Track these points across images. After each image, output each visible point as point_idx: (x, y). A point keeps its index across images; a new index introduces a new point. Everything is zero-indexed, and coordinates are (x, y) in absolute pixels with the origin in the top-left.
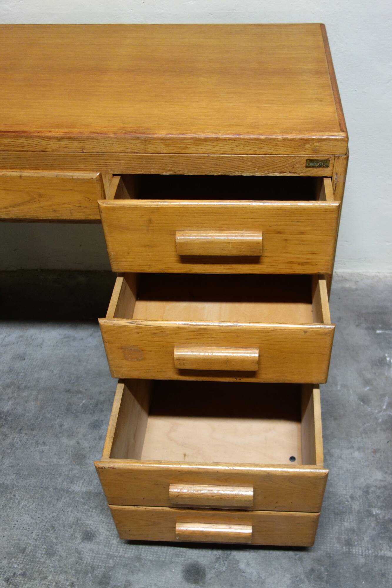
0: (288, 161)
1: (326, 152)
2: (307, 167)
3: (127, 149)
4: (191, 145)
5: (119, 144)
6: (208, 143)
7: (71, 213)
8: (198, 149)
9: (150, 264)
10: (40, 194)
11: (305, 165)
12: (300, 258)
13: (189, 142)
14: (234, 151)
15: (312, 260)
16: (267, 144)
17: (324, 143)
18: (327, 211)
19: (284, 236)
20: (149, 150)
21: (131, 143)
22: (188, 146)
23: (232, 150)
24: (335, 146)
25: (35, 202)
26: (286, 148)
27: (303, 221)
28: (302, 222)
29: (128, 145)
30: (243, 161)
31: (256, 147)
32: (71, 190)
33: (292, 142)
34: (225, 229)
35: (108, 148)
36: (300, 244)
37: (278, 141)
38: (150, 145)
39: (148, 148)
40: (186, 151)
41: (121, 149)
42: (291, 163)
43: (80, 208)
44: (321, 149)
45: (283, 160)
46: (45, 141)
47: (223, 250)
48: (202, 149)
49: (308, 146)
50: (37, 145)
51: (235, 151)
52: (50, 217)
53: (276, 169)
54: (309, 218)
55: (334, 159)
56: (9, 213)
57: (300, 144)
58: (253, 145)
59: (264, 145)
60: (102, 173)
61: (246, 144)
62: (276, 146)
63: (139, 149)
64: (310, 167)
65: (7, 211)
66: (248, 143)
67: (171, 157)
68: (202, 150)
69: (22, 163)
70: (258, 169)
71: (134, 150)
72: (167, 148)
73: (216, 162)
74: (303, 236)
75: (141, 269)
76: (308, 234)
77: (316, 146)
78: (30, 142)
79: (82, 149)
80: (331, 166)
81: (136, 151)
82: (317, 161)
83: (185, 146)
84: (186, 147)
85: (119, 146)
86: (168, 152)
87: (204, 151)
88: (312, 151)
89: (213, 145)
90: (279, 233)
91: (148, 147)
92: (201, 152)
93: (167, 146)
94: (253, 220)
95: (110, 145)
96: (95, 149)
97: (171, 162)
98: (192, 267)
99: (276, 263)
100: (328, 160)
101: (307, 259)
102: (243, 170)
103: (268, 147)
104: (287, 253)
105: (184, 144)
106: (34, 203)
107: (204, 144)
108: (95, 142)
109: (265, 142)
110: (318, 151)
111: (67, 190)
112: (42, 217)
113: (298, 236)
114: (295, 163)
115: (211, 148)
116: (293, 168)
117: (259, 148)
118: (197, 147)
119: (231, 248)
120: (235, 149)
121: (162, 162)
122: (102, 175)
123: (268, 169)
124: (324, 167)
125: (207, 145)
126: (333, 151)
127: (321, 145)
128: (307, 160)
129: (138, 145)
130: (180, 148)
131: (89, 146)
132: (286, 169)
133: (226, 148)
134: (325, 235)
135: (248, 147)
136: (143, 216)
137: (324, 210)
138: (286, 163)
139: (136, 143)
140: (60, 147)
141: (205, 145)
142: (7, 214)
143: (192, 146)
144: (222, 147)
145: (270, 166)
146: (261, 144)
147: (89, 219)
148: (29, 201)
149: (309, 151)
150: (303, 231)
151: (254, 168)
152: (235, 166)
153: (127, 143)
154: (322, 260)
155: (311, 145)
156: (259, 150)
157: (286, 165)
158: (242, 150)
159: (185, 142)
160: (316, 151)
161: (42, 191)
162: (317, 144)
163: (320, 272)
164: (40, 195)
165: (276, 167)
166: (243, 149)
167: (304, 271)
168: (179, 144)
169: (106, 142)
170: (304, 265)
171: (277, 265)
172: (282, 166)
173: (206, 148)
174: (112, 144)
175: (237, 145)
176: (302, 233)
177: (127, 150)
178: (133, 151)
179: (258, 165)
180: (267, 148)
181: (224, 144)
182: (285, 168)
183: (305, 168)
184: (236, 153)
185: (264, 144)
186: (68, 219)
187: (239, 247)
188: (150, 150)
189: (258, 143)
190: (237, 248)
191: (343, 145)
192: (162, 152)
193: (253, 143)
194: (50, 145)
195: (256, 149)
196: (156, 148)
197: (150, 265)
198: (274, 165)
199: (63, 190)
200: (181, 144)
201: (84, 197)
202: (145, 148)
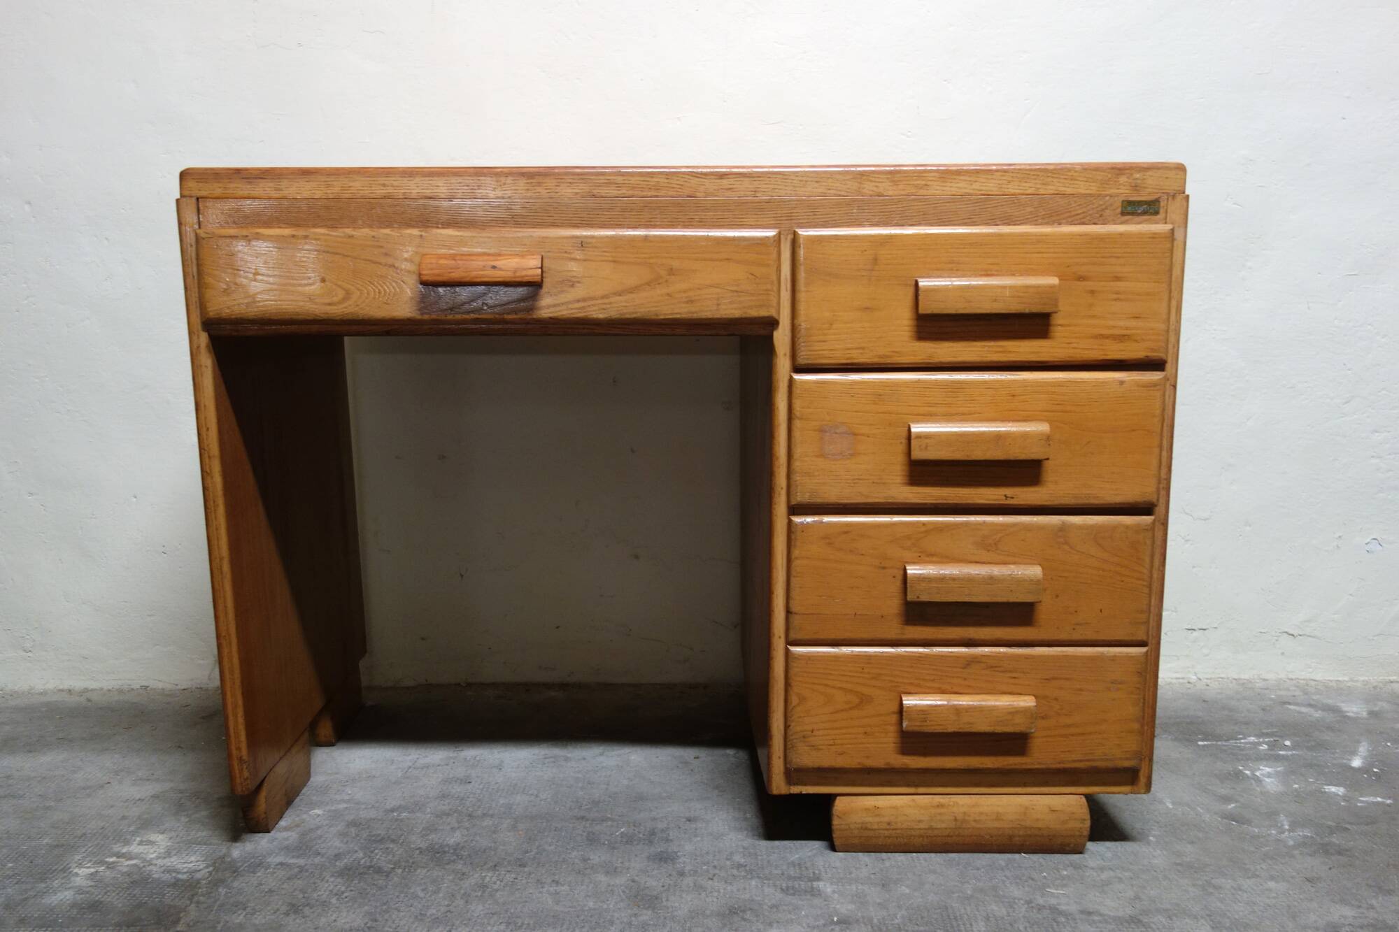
0: (1093, 204)
1: (1152, 188)
2: (1123, 214)
3: (829, 189)
4: (935, 181)
5: (817, 182)
6: (962, 178)
7: (718, 305)
8: (945, 188)
9: (863, 345)
10: (671, 269)
11: (1119, 210)
12: (1114, 327)
14: (1003, 190)
15: (1133, 331)
16: (1057, 178)
17: (1150, 173)
18: (1157, 236)
19: (1089, 285)
20: (865, 191)
21: (837, 180)
22: (929, 183)
23: (1001, 188)
24: (1167, 178)
25: (659, 284)
26: (1087, 183)
27: (1120, 255)
28: (1118, 257)
29: (832, 182)
30: (1019, 206)
31: (1040, 182)
32: (728, 259)
33: (1098, 173)
34: (996, 273)
35: (797, 189)
36: (1115, 300)
37: (1076, 172)
39: (864, 188)
40: (925, 191)
41: (820, 190)
42: (1097, 207)
43: (735, 294)
44: (1144, 184)
45: (1085, 203)
46: (697, 179)
47: (995, 300)
48: (951, 187)
49: (1123, 179)
50: (682, 185)
51: (1006, 190)
52: (680, 313)
53: (1073, 219)
54: (1129, 250)
55: (1168, 199)
56: (608, 306)
57: (1110, 176)
58: (1035, 179)
59: (1052, 179)
60: (782, 232)
61: (1024, 178)
62: (1072, 180)
63: (849, 189)
64: (1129, 214)
65: (605, 304)
66: (1026, 176)
68: (952, 189)
69: (650, 216)
70: (1043, 219)
71: (840, 191)
72: (895, 188)
73: (974, 208)
74: (1119, 284)
75: (848, 356)
76: (1127, 281)
77: (1137, 179)
78: (672, 181)
79: (755, 191)
80: (1162, 211)
81: (843, 193)
82: (1140, 203)
83: (924, 182)
84: (926, 185)
85: (816, 185)
86: (896, 193)
88: (1129, 188)
89: (970, 181)
90: (1081, 278)
91: (865, 186)
92: (949, 192)
93: (895, 183)
94: (1040, 255)
95: (802, 183)
96: (777, 190)
97: (900, 209)
98: (933, 350)
99: (1076, 338)
100: (1157, 201)
101: (1127, 328)
103: (1059, 182)
104: (1094, 317)
105: (923, 180)
106: (657, 286)
107: (955, 179)
108: (779, 178)
109: (1055, 174)
110: (1141, 187)
111: (721, 260)
112: (665, 314)
113: (1112, 283)
114: (1104, 207)
115: (966, 186)
116: (1101, 216)
117: (1043, 184)
119: (1009, 297)
120: (1006, 186)
121: (883, 210)
122: (782, 236)
123: (1058, 220)
124: (1152, 214)
125: (960, 180)
126: (1164, 187)
127: (1145, 177)
128: (1123, 201)
129: (848, 182)
130: (916, 186)
131: (767, 186)
132: (1088, 218)
133: (991, 185)
134: (1155, 282)
135: (1026, 182)
136: (865, 251)
137: (1151, 236)
138: (1088, 208)
139: (844, 180)
140: (718, 190)
141: (956, 181)
142: (604, 309)
143: (935, 183)
145: (1062, 214)
146: (1048, 177)
147: (748, 316)
148: (648, 284)
149: (1125, 188)
150: (1119, 275)
151: (1036, 218)
153: (830, 180)
154: (1152, 329)
155: (1128, 178)
156: (1044, 187)
157: (1089, 210)
158: (1016, 187)
160: (1136, 188)
161: (675, 264)
162: (1138, 176)
163: (1149, 354)
164: (671, 272)
165: (1074, 216)
166: (1019, 186)
167: (1123, 353)
168: (916, 180)
169: (797, 178)
170: (1122, 342)
171: (1078, 343)
172: (1083, 213)
174: (806, 181)
175: (1010, 179)
176: (1118, 279)
177: (829, 192)
178: (840, 193)
179: (1044, 213)
180: (1058, 184)
181: (987, 179)
182: (1087, 216)
183: (1119, 216)
184: (1007, 193)
185: (1053, 177)
186: (711, 317)
187: (1021, 294)
188: (867, 192)
189: (1043, 176)
190: (1018, 297)
191: (1178, 176)
192: (886, 194)
193: (1034, 175)
194: (703, 187)
195: (1038, 186)
196: (877, 186)
197: (863, 348)
198: (1070, 212)
199: (712, 260)
200: (918, 180)
201: (747, 272)
202: (859, 188)
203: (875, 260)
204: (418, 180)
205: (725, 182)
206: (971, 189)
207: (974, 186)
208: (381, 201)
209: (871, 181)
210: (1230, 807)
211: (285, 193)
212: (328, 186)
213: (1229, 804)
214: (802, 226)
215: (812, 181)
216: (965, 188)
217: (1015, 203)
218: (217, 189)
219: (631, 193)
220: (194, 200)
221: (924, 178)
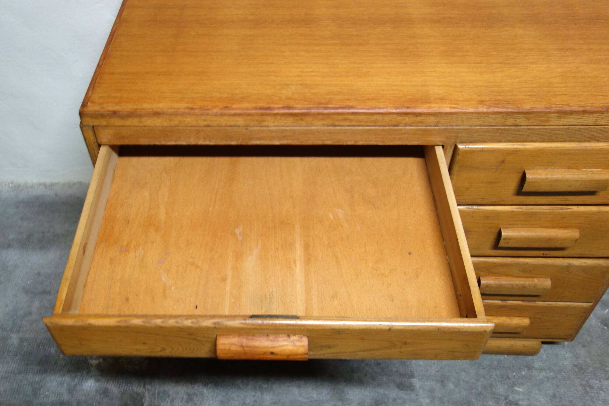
3: (485, 122)
4: (553, 118)
5: (478, 119)
8: (560, 122)
13: (552, 116)
14: (597, 123)
21: (491, 118)
29: (487, 119)
38: (510, 119)
40: (547, 123)
41: (479, 123)
46: (402, 117)
47: (570, 186)
48: (563, 121)
63: (497, 122)
67: (529, 129)
72: (527, 121)
73: (574, 133)
81: (493, 124)
83: (547, 119)
86: (527, 124)
87: (565, 123)
89: (578, 118)
92: (562, 124)
93: (528, 119)
102: (599, 140)
107: (568, 117)
118: (560, 120)
119: (579, 185)
120: (600, 121)
129: (498, 119)
130: (541, 121)
136: (498, 157)
139: (496, 118)
140: (414, 123)
143: (554, 119)
144: (586, 119)
152: (593, 136)
159: (549, 116)
169: (465, 117)
173: (568, 120)
174: (471, 118)
178: (491, 124)
181: (589, 117)
184: (599, 125)
187: (587, 184)
188: (508, 123)
190: (585, 185)
192: (520, 125)
196: (516, 121)
200: (544, 118)
202: (504, 122)
203: (503, 162)
204: (225, 118)
205: (419, 119)
206: (576, 122)
207: (579, 121)
208: (204, 128)
209: (513, 118)
210: (606, 312)
211: (145, 124)
212: (171, 120)
213: (606, 310)
214: (462, 142)
215: (475, 118)
216: (573, 122)
217: (602, 131)
218: (104, 122)
219: (358, 124)
220: (91, 128)
221: (548, 117)
